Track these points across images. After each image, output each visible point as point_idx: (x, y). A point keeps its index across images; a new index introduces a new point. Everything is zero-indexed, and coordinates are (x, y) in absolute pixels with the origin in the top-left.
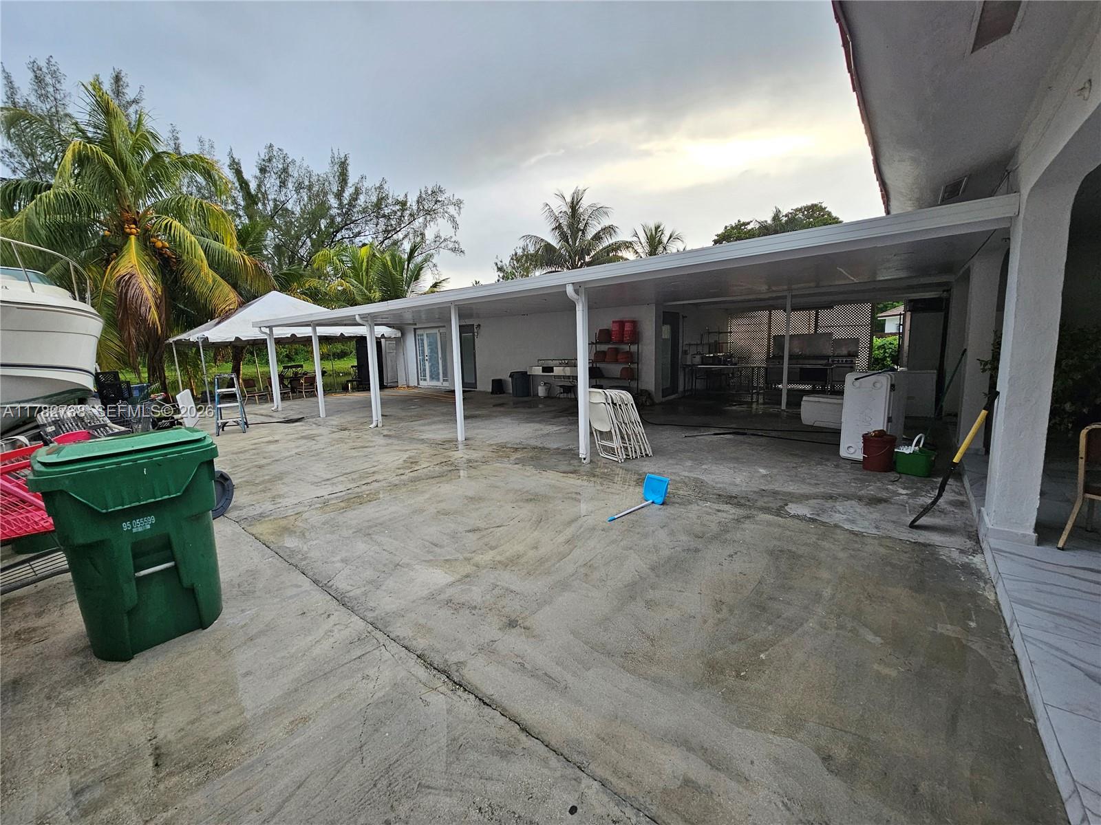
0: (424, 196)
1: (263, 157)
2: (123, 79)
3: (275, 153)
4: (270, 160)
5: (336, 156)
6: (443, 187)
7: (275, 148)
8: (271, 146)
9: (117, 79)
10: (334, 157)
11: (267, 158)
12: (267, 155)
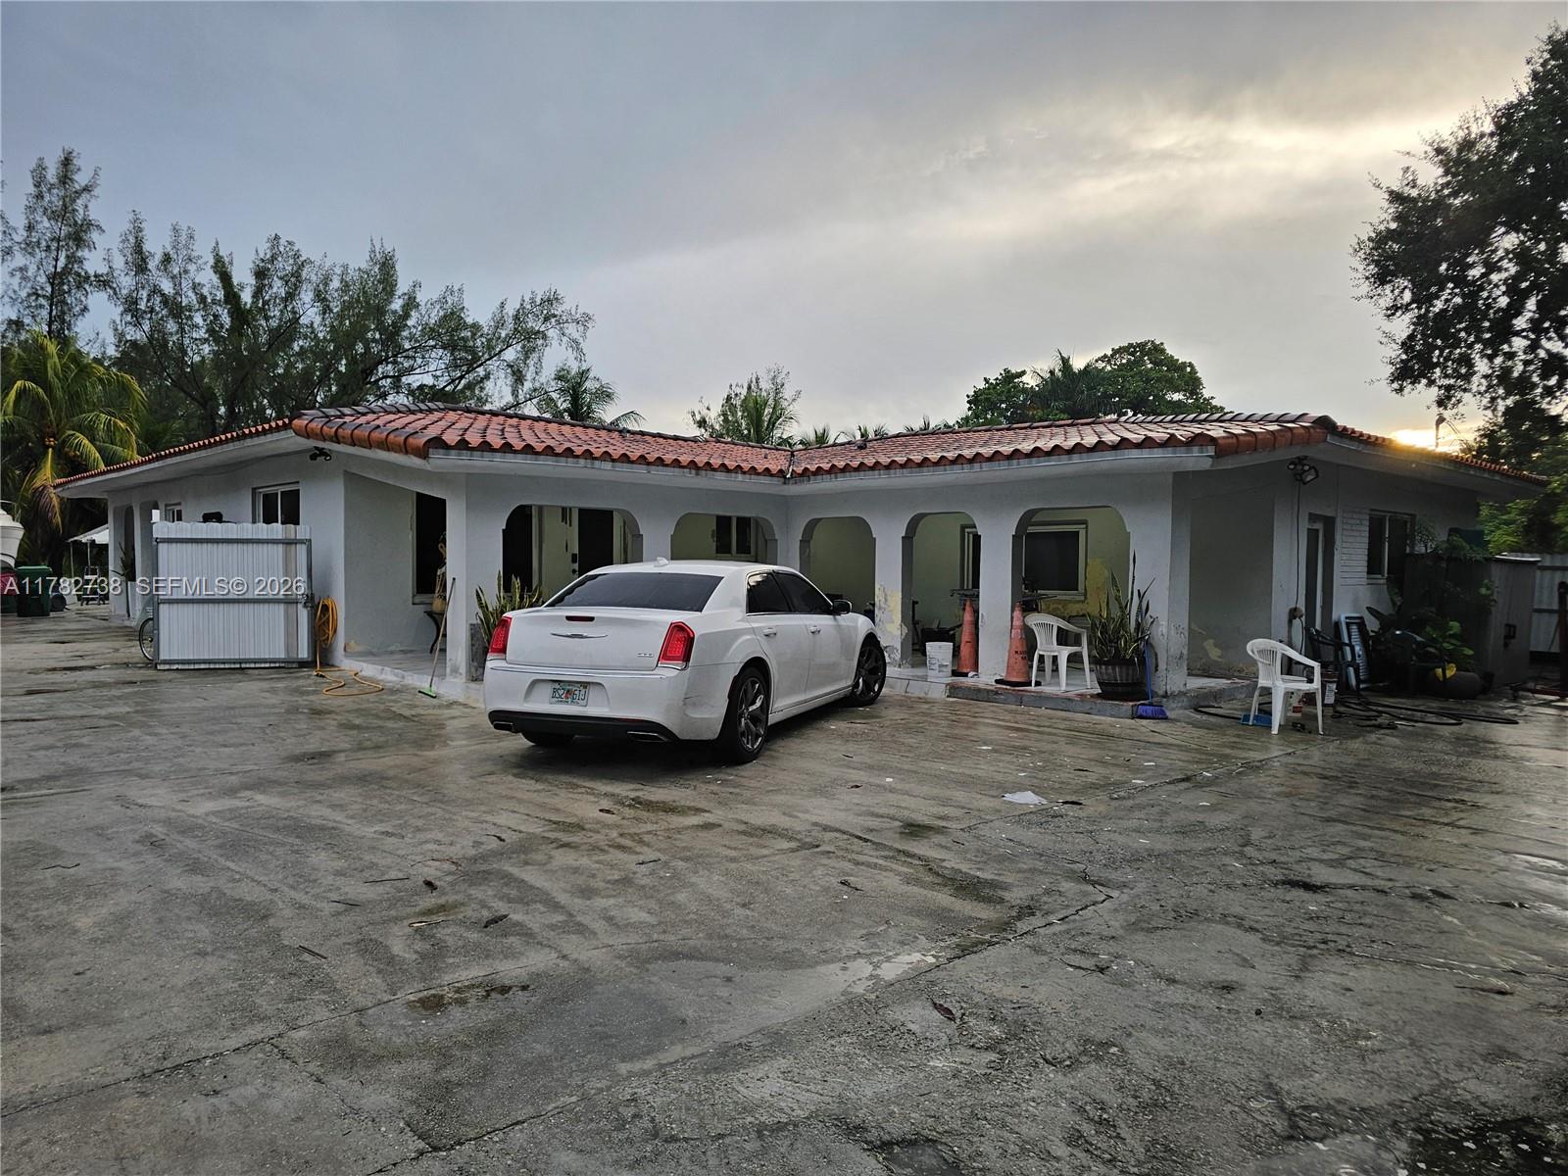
0: (529, 307)
1: (262, 255)
2: (75, 162)
3: (282, 249)
4: (273, 259)
5: (377, 250)
6: (561, 293)
7: (283, 241)
8: (277, 237)
9: (67, 162)
10: (374, 251)
11: (268, 256)
12: (268, 251)
